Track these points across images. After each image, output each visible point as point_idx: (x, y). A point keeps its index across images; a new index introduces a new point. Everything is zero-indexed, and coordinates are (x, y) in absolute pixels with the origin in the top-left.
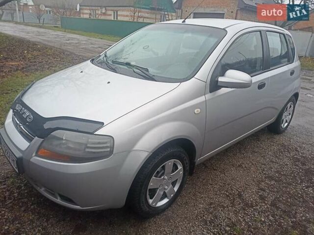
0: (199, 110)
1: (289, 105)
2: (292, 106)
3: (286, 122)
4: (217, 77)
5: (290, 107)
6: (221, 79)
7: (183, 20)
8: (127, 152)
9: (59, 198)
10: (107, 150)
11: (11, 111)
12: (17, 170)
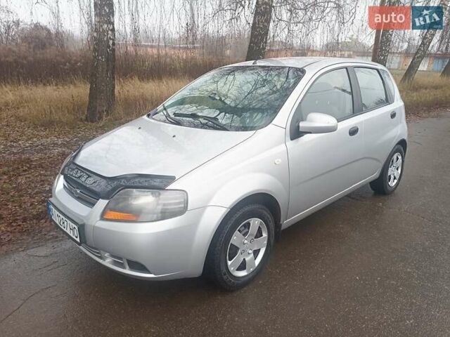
0: (280, 160)
1: (395, 157)
2: (400, 157)
3: (395, 178)
4: (298, 121)
5: (398, 159)
6: (302, 124)
7: (253, 61)
8: (203, 208)
9: (127, 267)
10: (181, 206)
11: (62, 177)
12: (78, 240)
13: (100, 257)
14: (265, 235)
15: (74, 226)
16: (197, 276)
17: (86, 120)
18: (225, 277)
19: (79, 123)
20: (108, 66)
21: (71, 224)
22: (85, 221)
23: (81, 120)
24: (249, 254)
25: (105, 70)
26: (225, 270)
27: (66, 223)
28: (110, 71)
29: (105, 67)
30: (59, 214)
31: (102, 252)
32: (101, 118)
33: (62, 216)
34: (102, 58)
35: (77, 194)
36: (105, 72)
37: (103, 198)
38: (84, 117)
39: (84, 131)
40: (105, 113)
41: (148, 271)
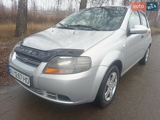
6: (131, 30)
8: (98, 66)
9: (57, 98)
10: (87, 65)
11: (15, 53)
12: (29, 85)
13: (41, 94)
14: (116, 81)
15: (26, 77)
16: (92, 101)
17: (15, 36)
18: (104, 101)
19: (11, 37)
20: (24, 14)
21: (24, 76)
22: (33, 74)
23: (12, 36)
24: (111, 89)
25: (23, 16)
26: (104, 98)
27: (20, 76)
28: (25, 16)
29: (23, 14)
30: (16, 71)
31: (42, 91)
32: (21, 35)
33: (18, 72)
34: (22, 11)
35: (26, 60)
36: (23, 17)
37: (44, 62)
38: (13, 35)
39: (14, 40)
40: (23, 34)
41: (70, 101)
